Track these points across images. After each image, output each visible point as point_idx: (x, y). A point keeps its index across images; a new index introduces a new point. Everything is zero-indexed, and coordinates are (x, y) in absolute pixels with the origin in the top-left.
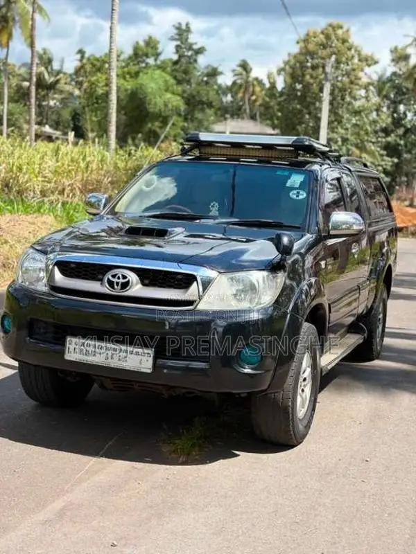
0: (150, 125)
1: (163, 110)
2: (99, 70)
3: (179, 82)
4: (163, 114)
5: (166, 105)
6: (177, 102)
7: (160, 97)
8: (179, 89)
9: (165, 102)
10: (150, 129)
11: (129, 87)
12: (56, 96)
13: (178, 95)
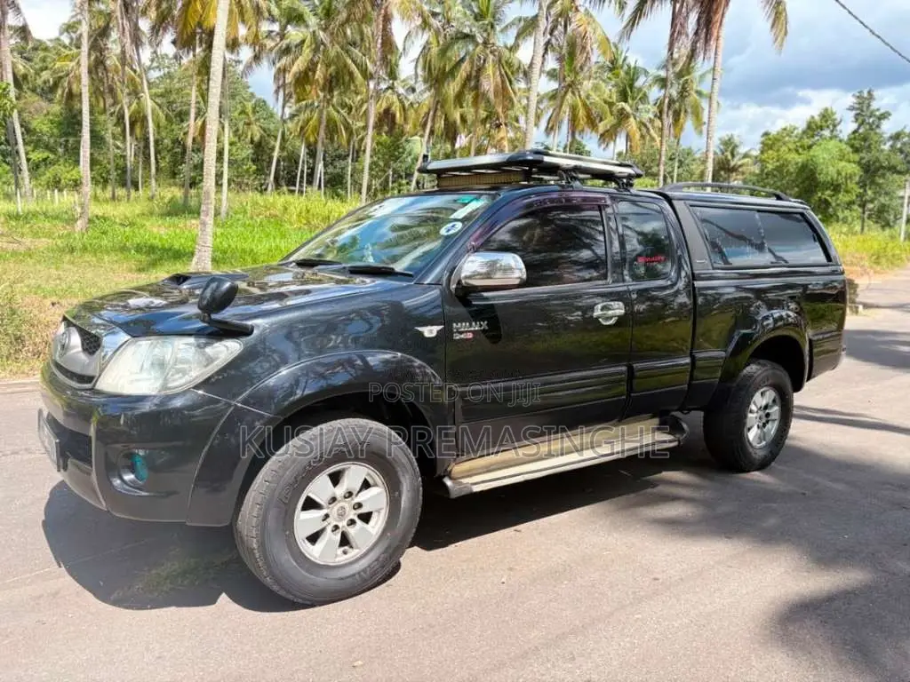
0: (820, 194)
1: (835, 178)
2: (771, 148)
3: (856, 150)
4: (835, 183)
5: (839, 173)
6: (853, 168)
7: (833, 166)
8: (856, 157)
9: (838, 170)
10: (820, 198)
11: (800, 160)
12: (739, 177)
13: (854, 162)
